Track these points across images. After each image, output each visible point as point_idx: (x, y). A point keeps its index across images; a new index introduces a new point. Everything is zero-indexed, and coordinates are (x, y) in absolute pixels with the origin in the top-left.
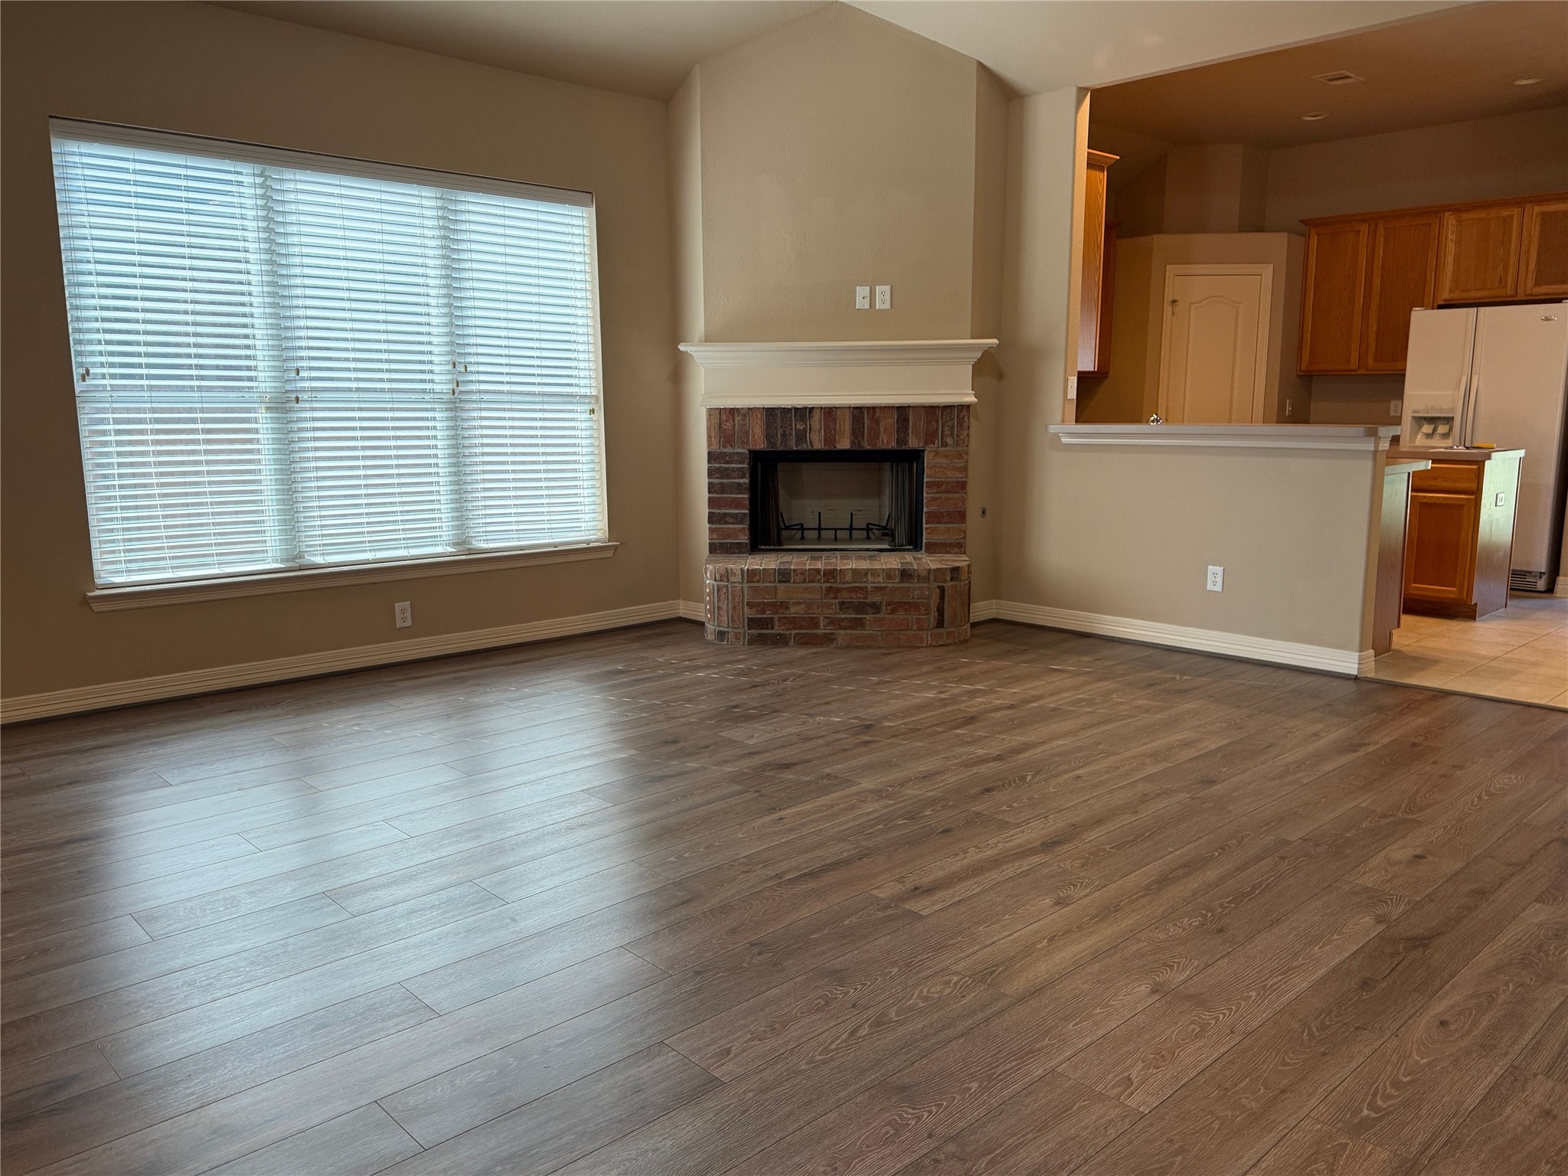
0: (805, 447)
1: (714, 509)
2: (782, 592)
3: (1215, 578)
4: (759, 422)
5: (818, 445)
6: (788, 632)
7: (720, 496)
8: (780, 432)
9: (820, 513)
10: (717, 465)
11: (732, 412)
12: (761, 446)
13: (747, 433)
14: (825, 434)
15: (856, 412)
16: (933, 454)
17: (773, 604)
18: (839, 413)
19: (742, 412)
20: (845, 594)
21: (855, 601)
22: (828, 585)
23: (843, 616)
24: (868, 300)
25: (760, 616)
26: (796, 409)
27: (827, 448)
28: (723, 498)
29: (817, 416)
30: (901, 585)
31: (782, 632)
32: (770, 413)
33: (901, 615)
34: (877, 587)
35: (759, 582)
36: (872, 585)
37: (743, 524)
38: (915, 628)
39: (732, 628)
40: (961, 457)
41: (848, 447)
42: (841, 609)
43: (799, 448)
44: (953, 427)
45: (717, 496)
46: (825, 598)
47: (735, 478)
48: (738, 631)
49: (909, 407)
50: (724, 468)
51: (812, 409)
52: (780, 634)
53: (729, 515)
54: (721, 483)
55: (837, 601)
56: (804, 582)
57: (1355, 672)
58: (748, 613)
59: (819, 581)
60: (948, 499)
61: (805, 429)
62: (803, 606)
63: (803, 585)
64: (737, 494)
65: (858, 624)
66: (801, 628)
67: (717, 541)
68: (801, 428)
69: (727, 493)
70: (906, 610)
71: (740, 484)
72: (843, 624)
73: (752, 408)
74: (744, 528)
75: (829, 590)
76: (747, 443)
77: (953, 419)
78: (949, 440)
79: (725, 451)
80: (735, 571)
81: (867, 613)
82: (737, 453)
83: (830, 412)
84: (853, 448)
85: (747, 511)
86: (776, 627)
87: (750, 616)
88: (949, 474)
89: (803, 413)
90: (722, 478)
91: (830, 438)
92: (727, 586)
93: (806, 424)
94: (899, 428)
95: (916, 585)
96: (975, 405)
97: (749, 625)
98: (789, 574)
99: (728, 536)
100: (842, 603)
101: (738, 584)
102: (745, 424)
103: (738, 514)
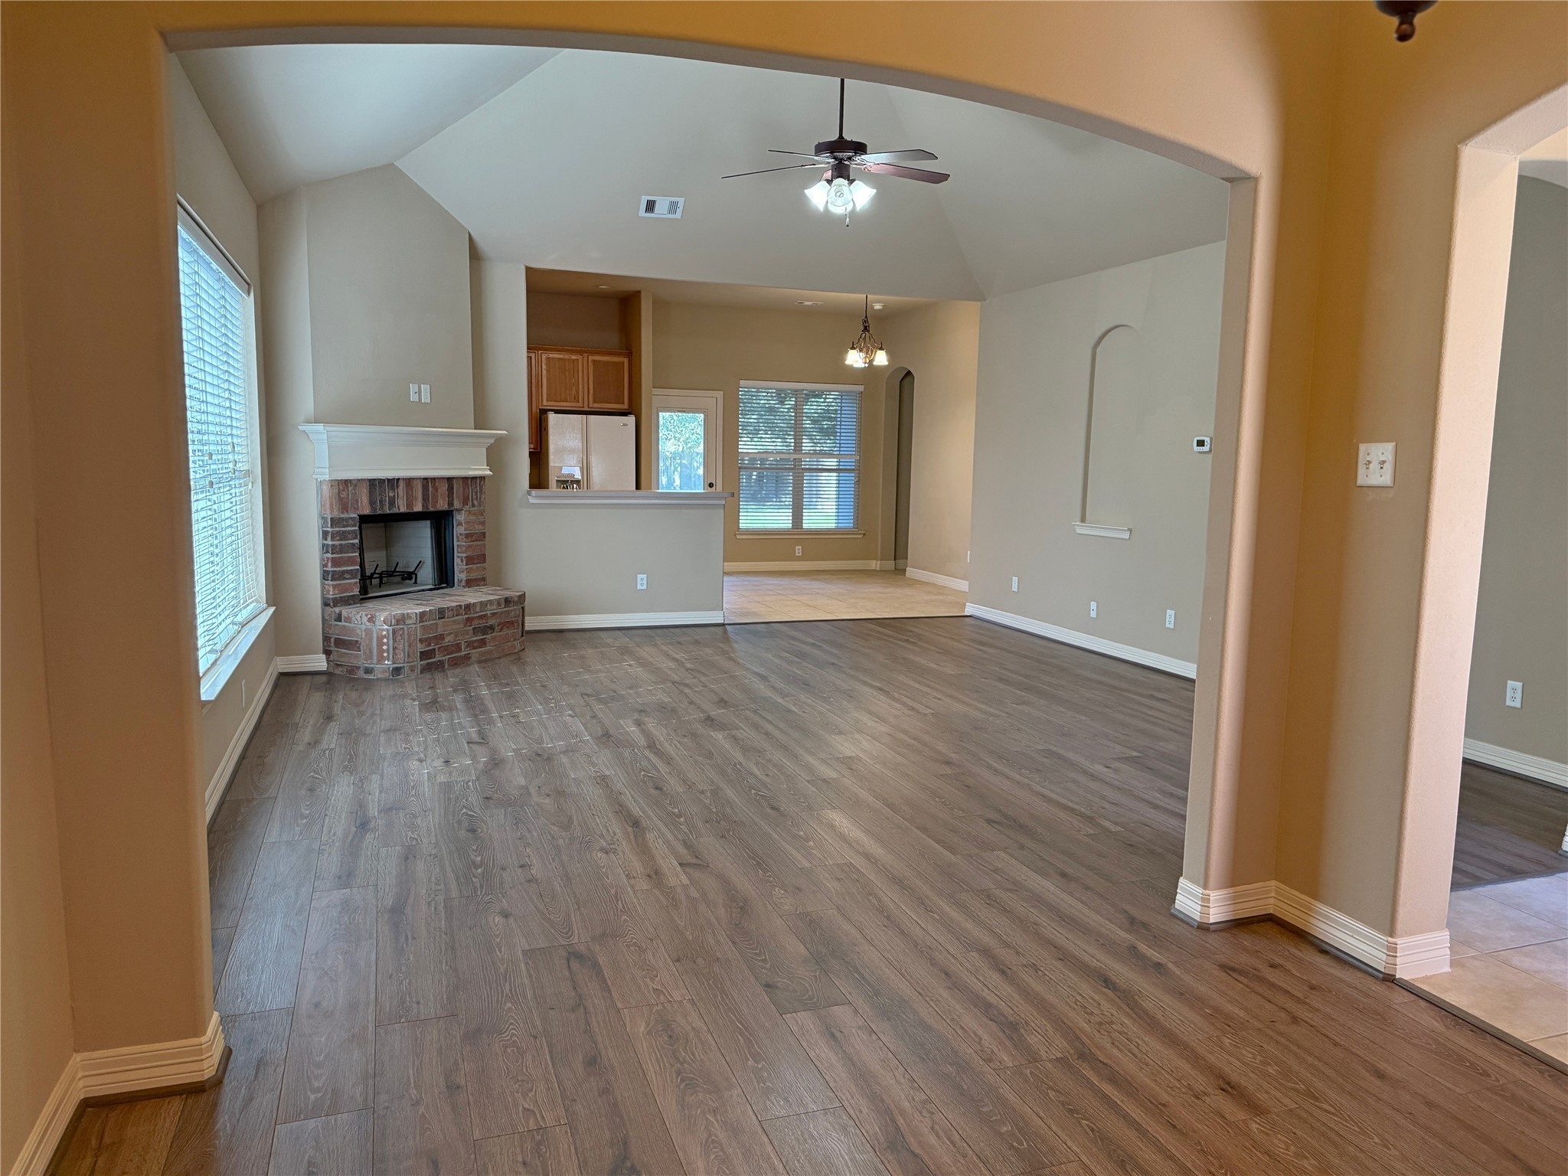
0: (395, 510)
2: (441, 627)
3: (642, 583)
4: (365, 491)
5: (403, 509)
6: (444, 658)
7: (339, 555)
8: (378, 498)
10: (337, 529)
11: (346, 483)
12: (367, 511)
13: (357, 501)
14: (407, 500)
15: (425, 482)
16: (467, 513)
17: (435, 637)
18: (415, 482)
19: (354, 483)
20: (476, 622)
21: (481, 626)
22: (467, 616)
23: (475, 639)
24: (417, 394)
25: (427, 649)
26: (388, 479)
27: (408, 511)
28: (342, 557)
29: (402, 484)
31: (441, 659)
32: (373, 483)
33: (505, 631)
34: (493, 613)
35: (426, 621)
36: (490, 612)
37: (357, 578)
39: (408, 662)
40: (482, 515)
41: (421, 510)
42: (474, 634)
43: (391, 512)
44: (476, 493)
45: (338, 556)
46: (465, 626)
47: (350, 539)
48: (412, 664)
49: (453, 478)
50: (343, 531)
51: (398, 479)
52: (439, 661)
53: (343, 572)
54: (341, 545)
55: (471, 628)
56: (453, 616)
58: (420, 648)
59: (461, 615)
60: (476, 546)
61: (394, 496)
63: (453, 619)
64: (352, 553)
65: (483, 643)
66: (452, 653)
67: (338, 596)
68: (392, 495)
69: (345, 553)
70: (508, 627)
71: (353, 544)
72: (475, 645)
73: (360, 480)
74: (357, 582)
75: (467, 619)
76: (357, 509)
77: (477, 487)
78: (476, 503)
79: (342, 516)
80: (410, 615)
81: (488, 634)
82: (351, 518)
83: (409, 481)
84: (424, 510)
85: (358, 567)
86: (437, 656)
88: (477, 527)
89: (393, 483)
90: (341, 540)
91: (409, 505)
92: (403, 629)
93: (395, 492)
94: (449, 494)
95: (512, 608)
96: (489, 476)
97: (420, 658)
98: (444, 612)
99: (346, 590)
100: (474, 629)
101: (412, 626)
102: (356, 493)
103: (352, 570)
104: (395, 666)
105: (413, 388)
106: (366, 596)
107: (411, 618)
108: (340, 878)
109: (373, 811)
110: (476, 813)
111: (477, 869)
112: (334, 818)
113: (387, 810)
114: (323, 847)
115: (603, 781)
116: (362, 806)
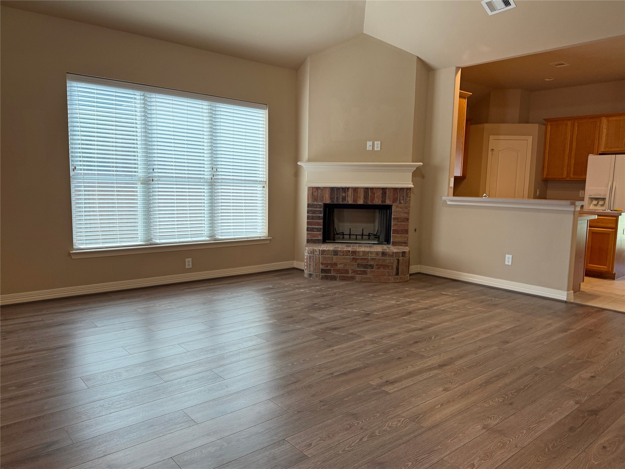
0: (345, 203)
1: (309, 226)
2: (335, 259)
3: (508, 259)
4: (328, 192)
5: (350, 202)
6: (337, 275)
8: (336, 196)
9: (350, 229)
10: (311, 209)
11: (317, 188)
12: (328, 202)
13: (323, 197)
14: (353, 198)
15: (366, 190)
16: (395, 207)
17: (331, 264)
18: (359, 190)
19: (321, 188)
20: (360, 261)
21: (363, 263)
24: (372, 146)
25: (326, 268)
26: (342, 188)
27: (354, 203)
28: (313, 222)
29: (350, 191)
30: (382, 258)
32: (332, 189)
33: (382, 270)
34: (372, 259)
35: (326, 255)
36: (370, 257)
37: (320, 232)
38: (387, 275)
40: (407, 208)
42: (358, 267)
43: (343, 203)
44: (404, 197)
45: (310, 221)
46: (352, 262)
47: (318, 214)
49: (387, 188)
50: (313, 210)
52: (333, 276)
53: (315, 228)
54: (312, 216)
55: (356, 263)
57: (565, 299)
59: (349, 255)
60: (401, 225)
61: (346, 196)
62: (343, 265)
63: (343, 256)
64: (318, 220)
65: (365, 273)
69: (314, 220)
70: (384, 268)
71: (319, 216)
72: (359, 272)
73: (325, 187)
74: (320, 234)
75: (353, 259)
76: (323, 200)
77: (404, 193)
78: (402, 202)
80: (316, 250)
81: (368, 269)
82: (319, 204)
83: (355, 189)
84: (364, 204)
85: (322, 227)
86: (332, 273)
87: (322, 268)
89: (345, 190)
91: (355, 200)
92: (313, 256)
93: (346, 194)
94: (382, 196)
95: (388, 258)
96: (413, 188)
97: (321, 272)
98: (338, 252)
99: (314, 236)
100: (358, 264)
101: (317, 256)
102: (322, 194)
105: (369, 143)
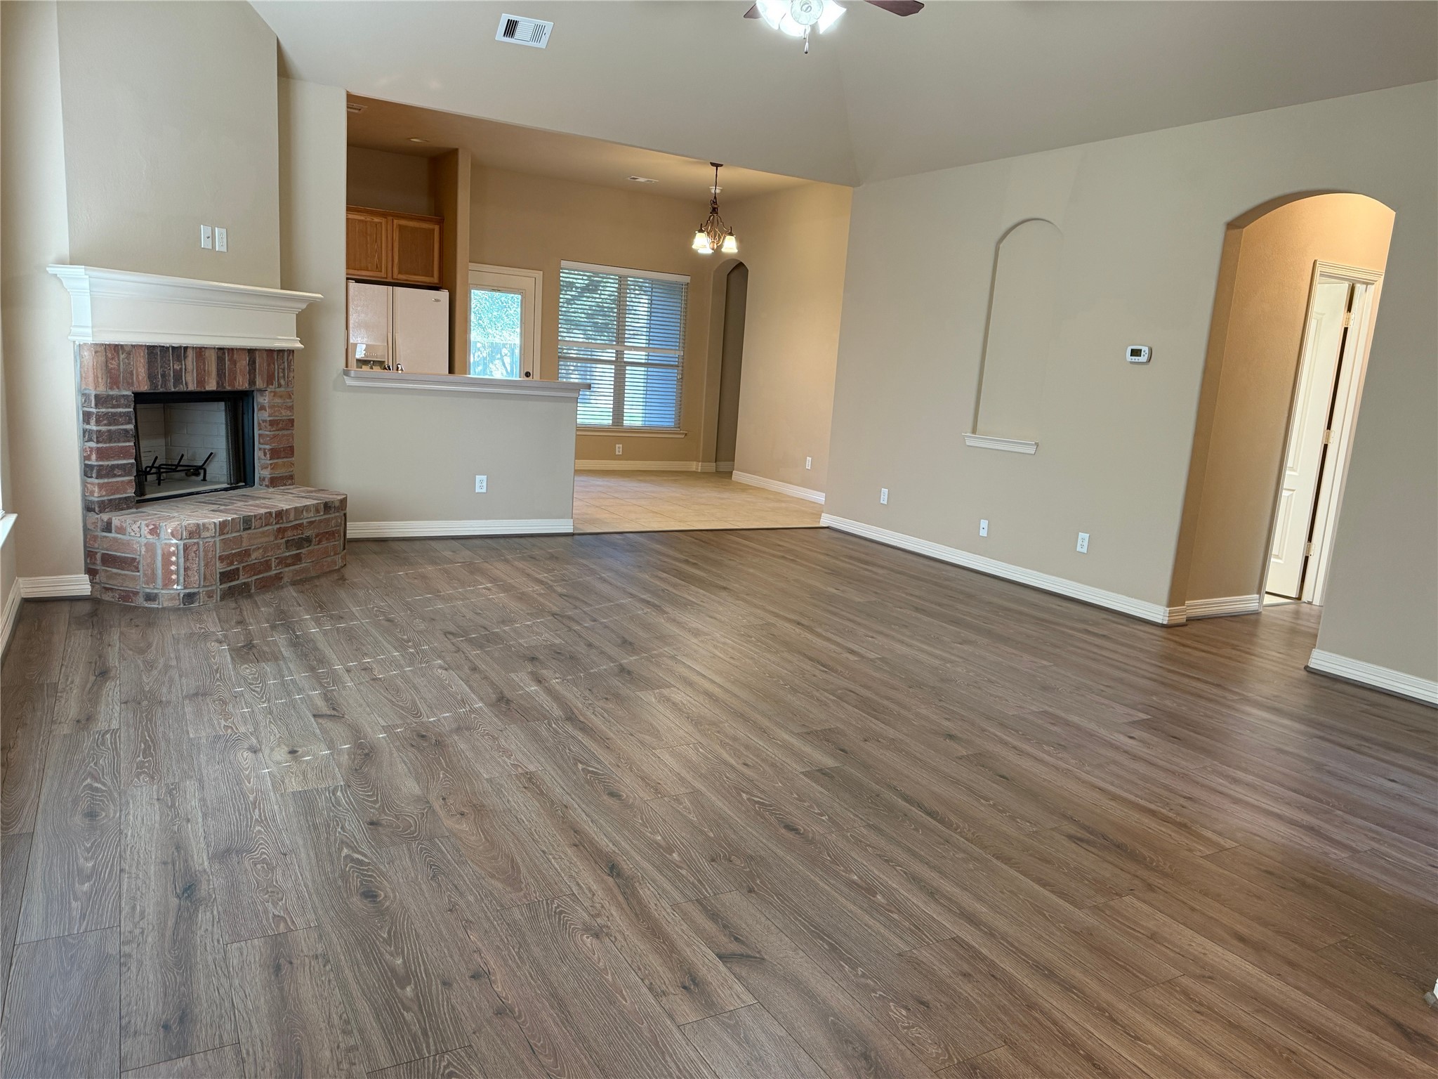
0: (182, 388)
1: (103, 461)
2: (247, 540)
3: (481, 484)
4: (142, 361)
5: (192, 387)
6: (250, 580)
7: (108, 445)
8: (160, 371)
10: (104, 410)
11: (116, 349)
12: (145, 388)
13: (131, 373)
14: (197, 375)
15: (220, 354)
16: (272, 394)
17: (239, 554)
18: (207, 354)
19: (127, 349)
20: (289, 533)
21: (295, 537)
22: (278, 526)
23: (287, 554)
24: (210, 239)
25: (229, 569)
26: (173, 348)
27: (199, 389)
28: (111, 448)
29: (190, 353)
30: (324, 517)
31: (246, 580)
32: (151, 349)
33: (324, 544)
34: (310, 522)
35: (228, 533)
36: (306, 520)
37: (131, 475)
38: (332, 554)
39: (204, 586)
40: (290, 397)
41: (215, 389)
42: (287, 548)
43: (177, 389)
44: (284, 369)
45: (105, 445)
46: (276, 539)
47: (122, 424)
48: (210, 588)
49: (256, 350)
50: (112, 413)
51: (186, 348)
52: (244, 583)
53: (118, 466)
54: (109, 431)
55: (284, 540)
56: (262, 527)
57: (572, 531)
58: (220, 567)
59: (271, 524)
60: (284, 436)
61: (181, 369)
62: (260, 551)
63: (261, 530)
64: (124, 442)
65: (298, 558)
66: (260, 572)
67: (106, 498)
68: (178, 368)
69: (115, 442)
70: (327, 539)
71: (126, 431)
72: (288, 562)
73: (135, 346)
74: (131, 480)
75: (279, 530)
76: (132, 384)
77: (284, 363)
78: (282, 382)
79: (111, 393)
80: (208, 526)
81: (304, 548)
82: (124, 396)
83: (200, 351)
84: (219, 389)
85: (133, 461)
86: (241, 577)
87: (221, 571)
88: (284, 412)
89: (179, 352)
90: (110, 424)
91: (201, 381)
92: (198, 543)
93: (182, 364)
94: (250, 369)
95: (333, 515)
96: (299, 350)
97: (220, 580)
98: (251, 521)
99: (117, 491)
100: (287, 542)
101: (209, 540)
102: (129, 364)
103: (124, 464)
104: (187, 591)
105: (204, 231)
106: (143, 498)
107: (208, 529)
108: (166, 1027)
109: (201, 859)
110: (365, 856)
111: (403, 988)
112: (137, 877)
113: (222, 855)
114: (126, 949)
115: (530, 782)
116: (179, 846)
